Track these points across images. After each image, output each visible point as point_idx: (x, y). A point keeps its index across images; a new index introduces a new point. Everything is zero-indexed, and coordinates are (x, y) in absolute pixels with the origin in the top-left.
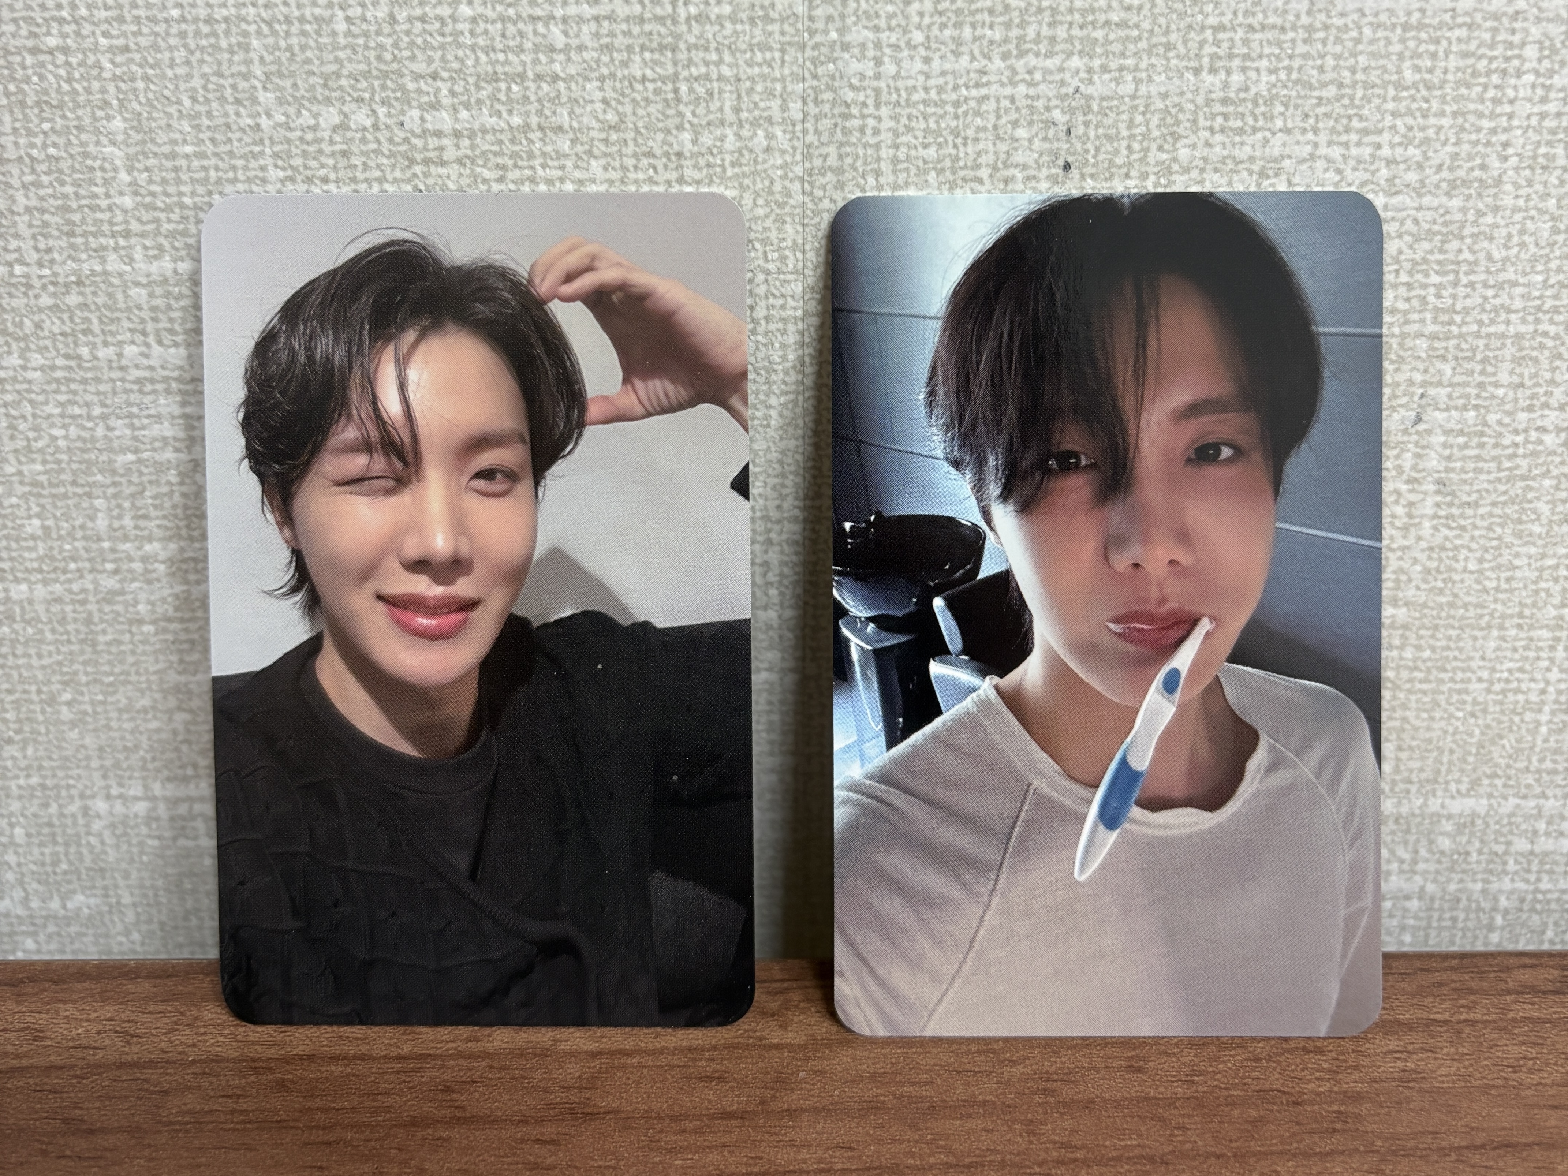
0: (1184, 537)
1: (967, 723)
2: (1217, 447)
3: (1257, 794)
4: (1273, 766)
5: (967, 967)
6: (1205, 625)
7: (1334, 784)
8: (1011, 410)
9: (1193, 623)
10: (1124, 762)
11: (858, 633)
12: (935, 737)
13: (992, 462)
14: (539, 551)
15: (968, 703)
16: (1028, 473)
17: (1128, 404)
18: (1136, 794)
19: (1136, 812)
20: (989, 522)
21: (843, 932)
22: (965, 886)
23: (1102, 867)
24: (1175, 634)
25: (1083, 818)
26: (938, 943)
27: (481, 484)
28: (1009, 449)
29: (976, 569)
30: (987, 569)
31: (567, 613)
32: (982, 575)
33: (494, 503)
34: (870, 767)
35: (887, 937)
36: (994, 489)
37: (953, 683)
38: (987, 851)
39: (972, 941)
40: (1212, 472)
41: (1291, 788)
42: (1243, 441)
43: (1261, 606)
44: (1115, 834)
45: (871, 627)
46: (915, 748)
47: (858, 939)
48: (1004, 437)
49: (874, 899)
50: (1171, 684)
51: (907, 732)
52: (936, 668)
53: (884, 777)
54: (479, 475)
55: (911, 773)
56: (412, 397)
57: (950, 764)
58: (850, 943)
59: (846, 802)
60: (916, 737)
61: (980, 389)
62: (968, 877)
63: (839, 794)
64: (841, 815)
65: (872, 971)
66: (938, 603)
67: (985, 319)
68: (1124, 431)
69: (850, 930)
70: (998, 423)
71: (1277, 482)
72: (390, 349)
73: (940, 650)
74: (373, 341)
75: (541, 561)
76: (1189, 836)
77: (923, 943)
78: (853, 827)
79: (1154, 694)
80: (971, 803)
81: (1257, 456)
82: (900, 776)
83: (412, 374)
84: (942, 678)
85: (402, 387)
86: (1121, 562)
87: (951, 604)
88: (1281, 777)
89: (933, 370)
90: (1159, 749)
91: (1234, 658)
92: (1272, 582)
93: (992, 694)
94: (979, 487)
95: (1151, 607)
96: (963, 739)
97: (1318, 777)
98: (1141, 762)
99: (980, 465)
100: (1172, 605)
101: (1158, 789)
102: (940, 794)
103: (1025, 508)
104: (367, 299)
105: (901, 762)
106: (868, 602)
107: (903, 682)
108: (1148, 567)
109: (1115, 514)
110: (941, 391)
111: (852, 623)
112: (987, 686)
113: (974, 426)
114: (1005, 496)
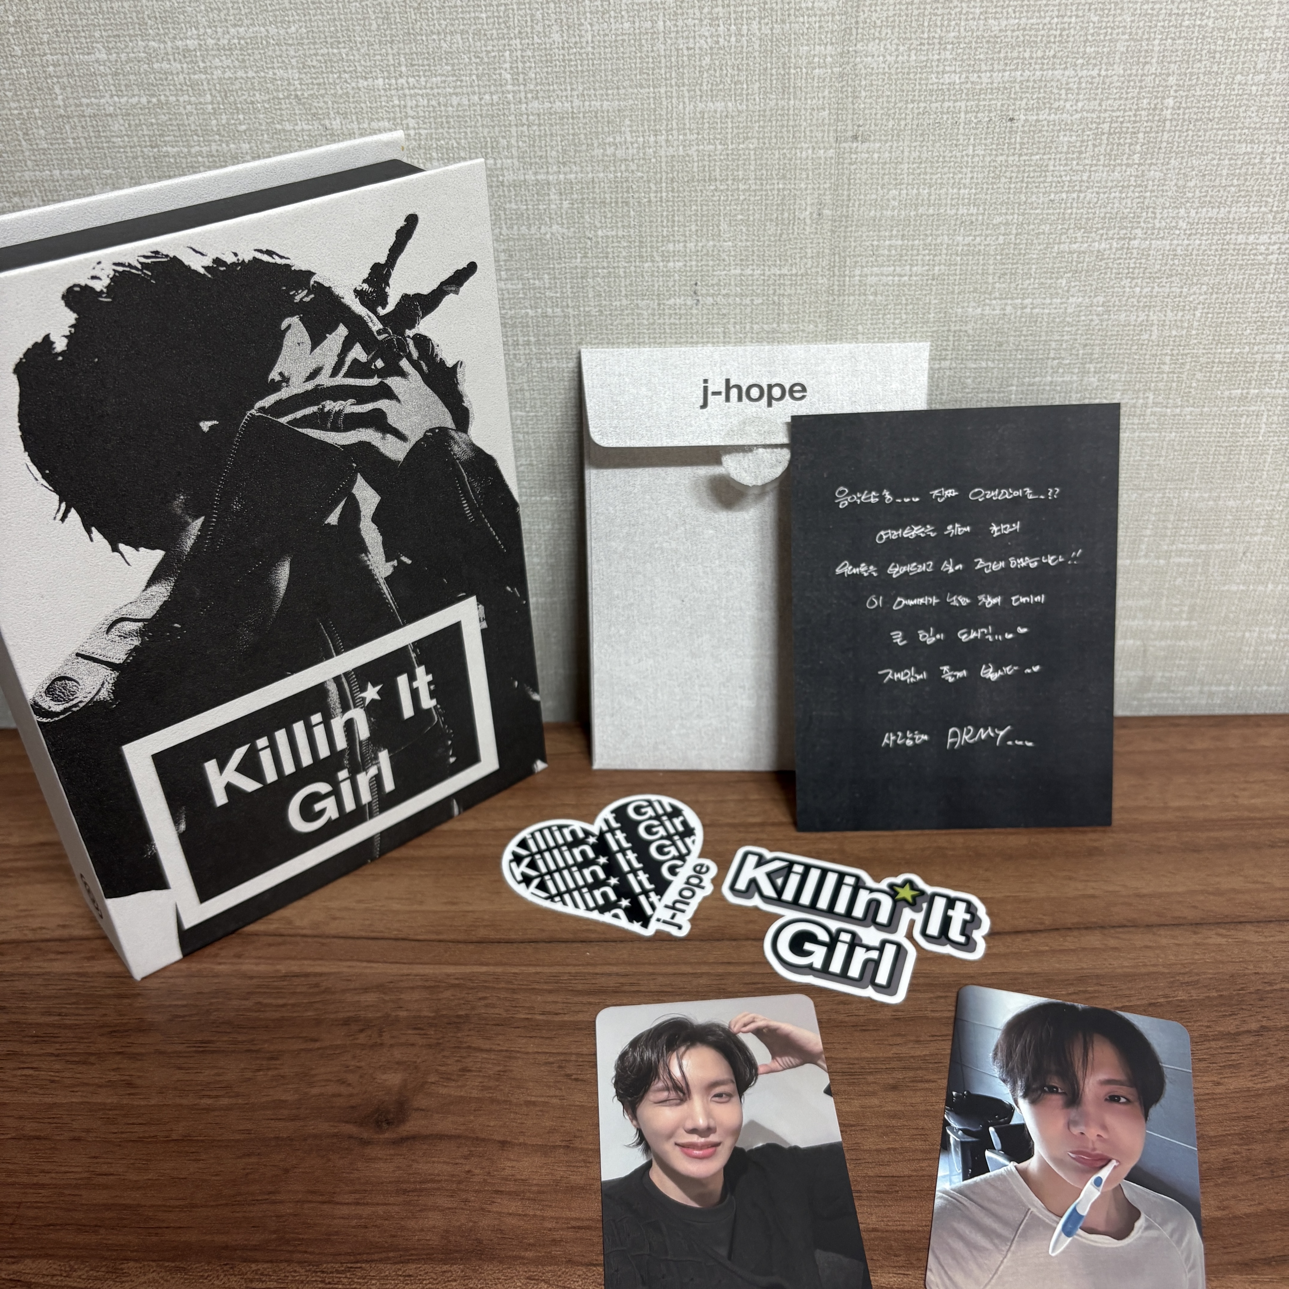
0: (1104, 1127)
1: (1001, 1178)
2: (1119, 1097)
3: (1140, 1238)
4: (1148, 1227)
5: (993, 1281)
6: (1114, 1163)
7: (1179, 1241)
8: (1029, 1067)
9: (1109, 1161)
10: (1075, 1210)
11: (955, 1134)
12: (986, 1180)
13: (1019, 1083)
14: (745, 1122)
15: (1002, 1170)
16: (1035, 1090)
17: (1080, 1074)
18: (1081, 1224)
19: (1080, 1232)
20: (1017, 1104)
21: (934, 1252)
22: (995, 1244)
23: (1063, 1252)
24: (1100, 1163)
25: (1055, 1229)
26: (980, 1266)
27: (717, 1099)
28: (1027, 1080)
29: (1010, 1120)
30: (1015, 1121)
31: (760, 1145)
32: (1012, 1123)
33: (723, 1106)
34: (954, 1186)
35: (954, 1258)
36: (1020, 1093)
37: (996, 1161)
38: (1007, 1233)
39: (997, 1270)
40: (1116, 1105)
41: (1157, 1239)
42: (1130, 1098)
43: (1140, 1161)
44: (1070, 1239)
45: (960, 1133)
46: (976, 1183)
47: (941, 1257)
48: (1025, 1075)
49: (950, 1241)
50: (1098, 1182)
51: (972, 1176)
52: (988, 1154)
53: (960, 1191)
54: (716, 1096)
55: (974, 1193)
56: (685, 1069)
57: (992, 1193)
58: (937, 1258)
59: (941, 1197)
60: (977, 1179)
61: (1016, 1057)
62: (996, 1241)
63: (938, 1194)
64: (938, 1202)
65: (946, 1273)
66: (991, 1129)
67: (1020, 1034)
68: (1078, 1084)
69: (938, 1252)
70: (1023, 1070)
71: (1146, 1116)
72: (675, 1054)
73: (992, 1148)
74: (667, 1052)
75: (746, 1125)
76: (1107, 1248)
77: (972, 1266)
78: (943, 1209)
79: (1090, 1185)
80: (1000, 1211)
81: (1137, 1104)
82: (968, 1192)
83: (684, 1062)
84: (991, 1158)
85: (681, 1067)
86: (1076, 1131)
87: (997, 1131)
88: (1152, 1233)
89: (997, 1047)
90: (1092, 1207)
91: (1126, 1179)
92: (1144, 1153)
93: (1014, 1169)
94: (1013, 1091)
95: (1089, 1151)
96: (998, 1184)
97: (1171, 1236)
98: (1084, 1211)
99: (1014, 1083)
100: (1098, 1152)
101: (1092, 1225)
102: (986, 1204)
103: (1033, 1102)
104: (664, 1038)
105: (969, 1187)
106: (960, 1123)
107: (973, 1157)
108: (1087, 1135)
109: (1073, 1113)
110: (999, 1054)
111: (952, 1129)
112: (1012, 1166)
113: (1013, 1069)
114: (1025, 1096)
